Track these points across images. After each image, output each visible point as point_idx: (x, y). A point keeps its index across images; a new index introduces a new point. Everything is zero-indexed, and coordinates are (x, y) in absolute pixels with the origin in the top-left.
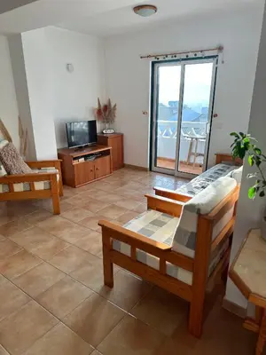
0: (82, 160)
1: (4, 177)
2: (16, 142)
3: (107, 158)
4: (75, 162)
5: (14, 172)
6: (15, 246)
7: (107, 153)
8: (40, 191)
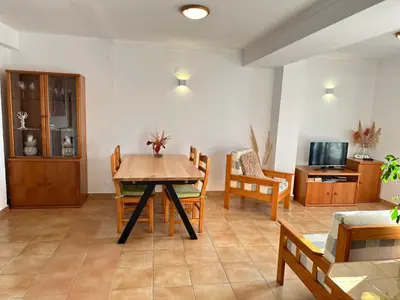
0: (319, 180)
1: (240, 176)
2: (262, 153)
3: (353, 184)
4: (310, 180)
5: (248, 174)
6: (229, 228)
7: (353, 179)
8: (262, 194)
